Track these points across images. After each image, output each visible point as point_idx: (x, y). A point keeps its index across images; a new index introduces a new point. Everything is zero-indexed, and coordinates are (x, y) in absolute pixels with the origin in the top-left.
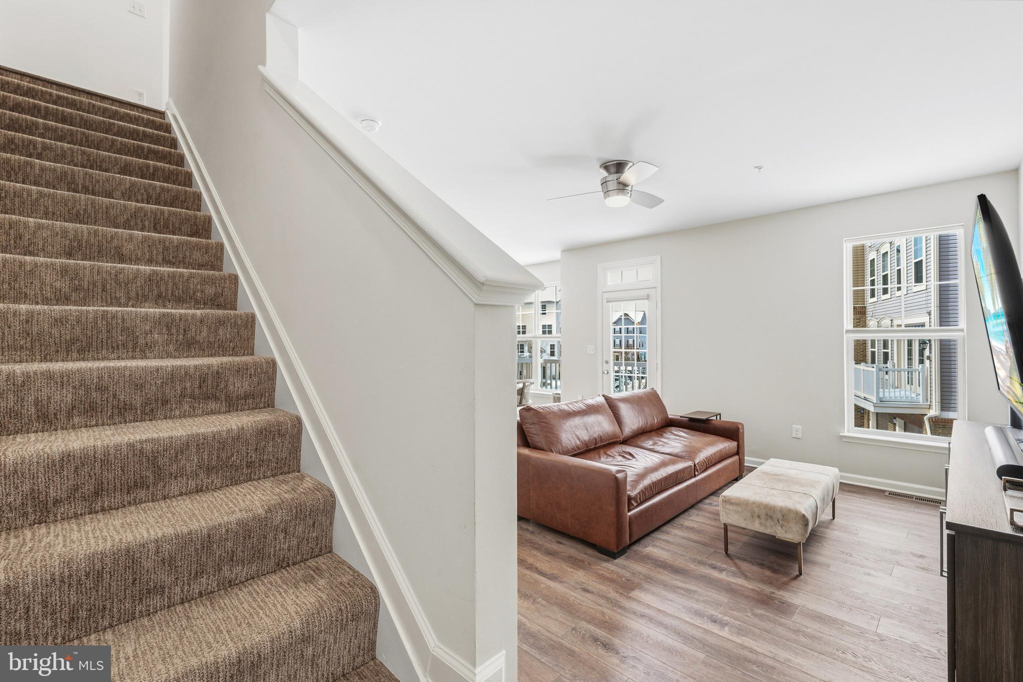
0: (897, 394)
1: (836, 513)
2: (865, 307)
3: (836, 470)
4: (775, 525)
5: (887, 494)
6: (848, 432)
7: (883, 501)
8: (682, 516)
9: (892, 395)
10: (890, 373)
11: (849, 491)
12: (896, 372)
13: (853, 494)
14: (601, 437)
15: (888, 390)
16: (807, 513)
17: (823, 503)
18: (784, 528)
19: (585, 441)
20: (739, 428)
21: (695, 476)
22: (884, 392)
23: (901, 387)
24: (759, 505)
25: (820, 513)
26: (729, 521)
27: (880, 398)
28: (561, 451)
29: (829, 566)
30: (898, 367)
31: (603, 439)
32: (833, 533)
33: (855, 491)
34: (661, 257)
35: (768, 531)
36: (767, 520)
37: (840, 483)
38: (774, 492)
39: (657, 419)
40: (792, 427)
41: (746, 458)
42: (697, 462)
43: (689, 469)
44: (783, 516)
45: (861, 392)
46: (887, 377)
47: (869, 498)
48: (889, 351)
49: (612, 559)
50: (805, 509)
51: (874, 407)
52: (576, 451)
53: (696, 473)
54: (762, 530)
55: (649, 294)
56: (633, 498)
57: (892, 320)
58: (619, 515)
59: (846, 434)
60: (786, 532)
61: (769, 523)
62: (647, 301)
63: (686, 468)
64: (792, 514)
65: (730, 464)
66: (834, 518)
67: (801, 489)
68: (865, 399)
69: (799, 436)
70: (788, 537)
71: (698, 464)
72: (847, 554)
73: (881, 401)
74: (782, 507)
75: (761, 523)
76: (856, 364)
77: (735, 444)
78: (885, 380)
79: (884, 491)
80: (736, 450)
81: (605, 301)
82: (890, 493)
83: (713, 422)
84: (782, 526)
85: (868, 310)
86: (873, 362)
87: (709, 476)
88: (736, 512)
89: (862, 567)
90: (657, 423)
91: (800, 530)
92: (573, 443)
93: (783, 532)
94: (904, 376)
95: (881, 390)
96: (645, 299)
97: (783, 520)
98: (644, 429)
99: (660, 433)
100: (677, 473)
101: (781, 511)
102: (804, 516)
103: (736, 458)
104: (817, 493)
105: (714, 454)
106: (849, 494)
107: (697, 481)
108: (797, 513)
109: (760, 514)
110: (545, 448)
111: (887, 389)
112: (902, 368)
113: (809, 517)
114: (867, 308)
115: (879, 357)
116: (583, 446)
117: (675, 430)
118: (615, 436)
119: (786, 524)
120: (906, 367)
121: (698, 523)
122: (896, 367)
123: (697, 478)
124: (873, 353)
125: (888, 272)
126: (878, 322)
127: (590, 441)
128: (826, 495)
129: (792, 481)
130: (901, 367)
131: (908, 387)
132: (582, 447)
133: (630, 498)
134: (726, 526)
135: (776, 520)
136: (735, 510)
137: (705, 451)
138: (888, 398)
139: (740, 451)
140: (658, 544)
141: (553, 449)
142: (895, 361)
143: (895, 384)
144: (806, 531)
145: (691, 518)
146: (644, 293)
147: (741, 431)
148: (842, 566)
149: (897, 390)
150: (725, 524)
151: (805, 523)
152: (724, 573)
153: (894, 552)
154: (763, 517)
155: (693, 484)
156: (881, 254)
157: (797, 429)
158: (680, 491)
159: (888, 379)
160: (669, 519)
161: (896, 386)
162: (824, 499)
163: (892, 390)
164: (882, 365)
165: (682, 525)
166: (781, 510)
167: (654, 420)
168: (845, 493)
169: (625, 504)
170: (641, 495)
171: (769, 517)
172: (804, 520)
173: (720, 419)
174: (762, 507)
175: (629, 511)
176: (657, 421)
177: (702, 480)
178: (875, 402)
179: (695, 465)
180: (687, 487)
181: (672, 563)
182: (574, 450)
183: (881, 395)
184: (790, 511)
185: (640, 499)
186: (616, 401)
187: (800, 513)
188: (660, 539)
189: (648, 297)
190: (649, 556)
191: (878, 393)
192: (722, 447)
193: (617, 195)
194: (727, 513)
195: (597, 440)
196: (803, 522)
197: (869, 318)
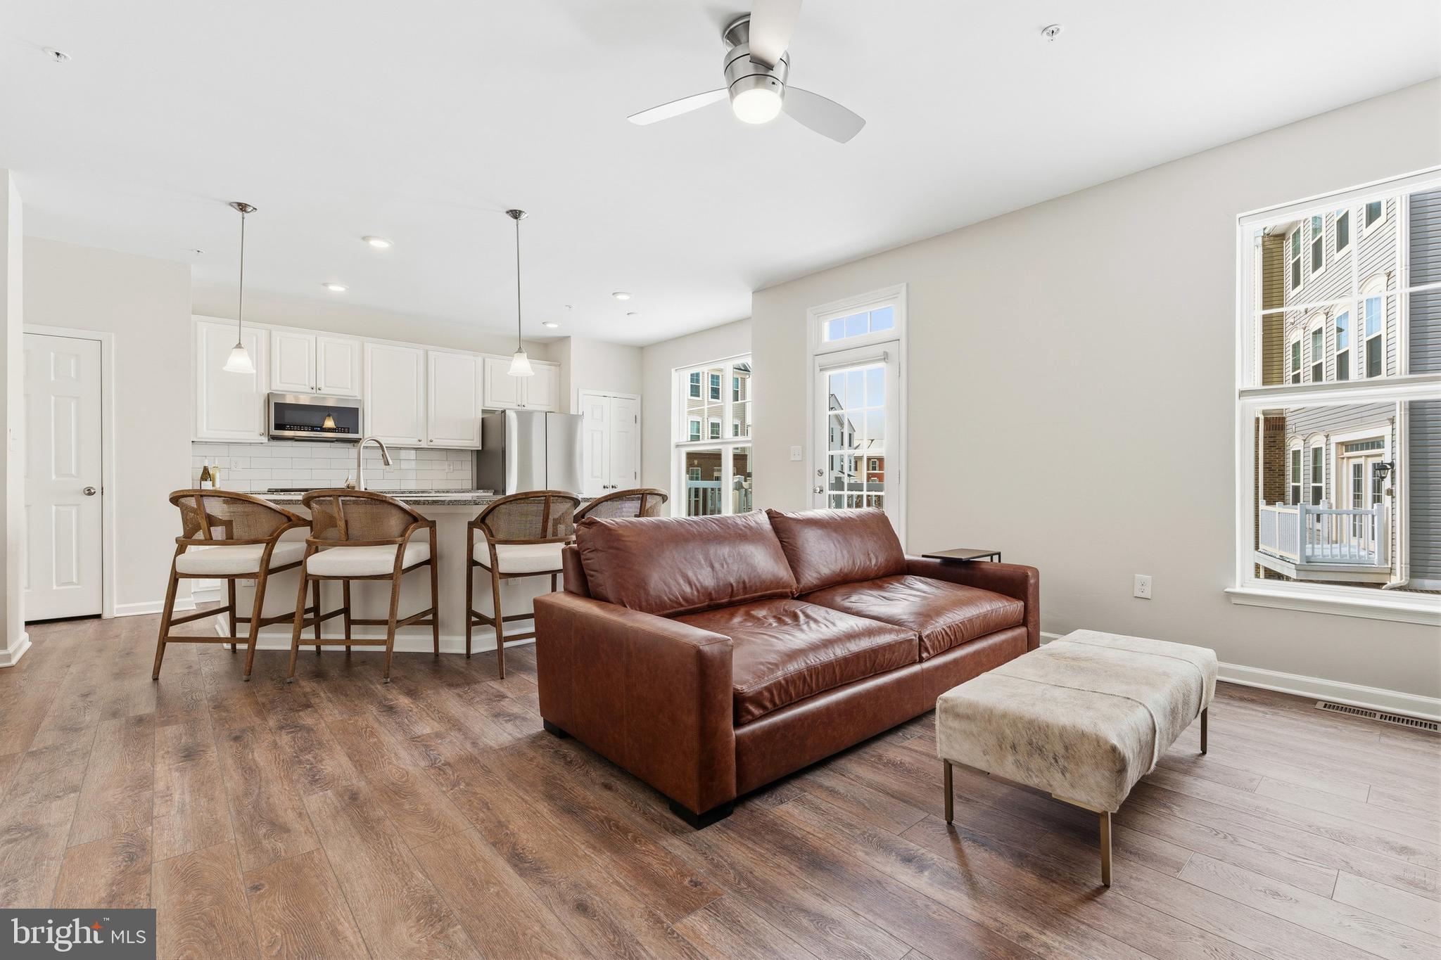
0: (1336, 551)
1: (1208, 742)
2: (1284, 418)
3: (1210, 654)
4: (1048, 769)
5: (1320, 706)
6: (1242, 586)
7: (1312, 720)
8: (889, 739)
9: (1327, 552)
10: (1324, 517)
11: (1242, 699)
12: (1334, 515)
13: (1250, 705)
14: (744, 582)
15: (1320, 546)
16: (1125, 744)
17: (1173, 722)
18: (1068, 775)
19: (706, 589)
20: (1027, 576)
21: (921, 660)
22: (1313, 548)
23: (1342, 541)
24: (1015, 721)
25: (1165, 742)
26: (954, 755)
27: (1307, 557)
28: (644, 604)
29: (1178, 867)
30: (1337, 508)
31: (748, 585)
32: (1197, 786)
33: (1254, 698)
34: (907, 285)
35: (1034, 781)
36: (1030, 755)
37: (1218, 682)
38: (1058, 693)
39: (877, 559)
40: (1134, 576)
41: (1042, 634)
42: (925, 633)
43: (905, 646)
44: (1066, 748)
45: (1275, 547)
46: (1318, 526)
47: (1282, 713)
48: (1323, 485)
49: (692, 828)
50: (1119, 736)
51: (1297, 570)
52: (682, 606)
53: (925, 655)
54: (1020, 777)
55: (887, 351)
56: (750, 697)
57: (1327, 436)
58: (708, 734)
59: (1238, 589)
60: (1072, 786)
61: (1037, 762)
62: (882, 365)
63: (900, 643)
64: (1086, 746)
65: (1004, 642)
66: (1204, 753)
67: (1118, 688)
68: (1282, 558)
69: (1148, 594)
70: (1078, 797)
71: (928, 636)
72: (1225, 837)
73: (1307, 562)
74: (1064, 728)
75: (1017, 762)
76: (1267, 504)
77: (1021, 604)
78: (1315, 530)
79: (1314, 701)
80: (1022, 617)
81: (818, 369)
82: (1326, 705)
83: (983, 566)
84: (1063, 771)
85: (1287, 423)
86: (1296, 500)
87: (955, 662)
88: (968, 734)
89: (1260, 872)
90: (875, 565)
91: (1104, 783)
92: (674, 588)
93: (1066, 784)
94: (1347, 521)
95: (1309, 546)
96: (879, 360)
97: (1066, 758)
98: (846, 575)
99: (880, 584)
100: (874, 652)
101: (1061, 735)
102: (1114, 749)
103: (1022, 631)
104: (1157, 701)
105: (970, 620)
106: (1242, 704)
107: (923, 672)
108: (1098, 741)
109: (1016, 742)
110: (611, 596)
111: (1318, 544)
112: (1345, 508)
113: (1129, 749)
114: (1287, 419)
115: (1306, 495)
116: (698, 597)
117: (912, 580)
118: (777, 583)
119: (1071, 766)
120: (1351, 507)
121: (914, 755)
122: (1334, 508)
123: (926, 665)
124: (1296, 490)
125: (1323, 360)
126: (1305, 440)
127: (718, 590)
128: (1180, 701)
129: (1106, 672)
130: (1342, 508)
131: (1354, 541)
132: (696, 600)
133: (739, 699)
134: (948, 765)
135: (1051, 755)
136: (965, 732)
137: (950, 615)
138: (1321, 557)
139: (1030, 619)
140: (809, 797)
141: (625, 600)
142: (1333, 500)
143: (1332, 536)
144: (1120, 785)
145: (906, 743)
146: (879, 350)
147: (1032, 581)
148: (1212, 868)
149: (1334, 545)
150: (946, 761)
151: (1118, 766)
152: (926, 873)
153: (1338, 837)
154: (1022, 748)
155: (914, 677)
156: (1311, 332)
157: (1144, 582)
158: (880, 689)
159: (1321, 529)
160: (850, 745)
161: (1334, 539)
162: (1174, 712)
163: (1326, 546)
164: (1310, 506)
165: (880, 757)
166: (1063, 732)
167: (870, 561)
168: (1232, 702)
169: (724, 710)
170: (775, 692)
171: (1036, 749)
172: (1117, 762)
173: (1000, 561)
174: (1020, 725)
175: (738, 724)
176: (877, 562)
177: (937, 668)
178: (1298, 563)
179: (920, 638)
180: (899, 682)
181: (816, 843)
182: (676, 602)
183: (1309, 552)
184: (1083, 736)
185: (772, 701)
186: (790, 521)
187: (1106, 742)
188: (821, 786)
189: (885, 357)
190: (776, 824)
191: (1303, 549)
192: (989, 608)
193: (754, 88)
194: (948, 737)
195: (735, 589)
196: (1111, 764)
197: (1289, 436)
